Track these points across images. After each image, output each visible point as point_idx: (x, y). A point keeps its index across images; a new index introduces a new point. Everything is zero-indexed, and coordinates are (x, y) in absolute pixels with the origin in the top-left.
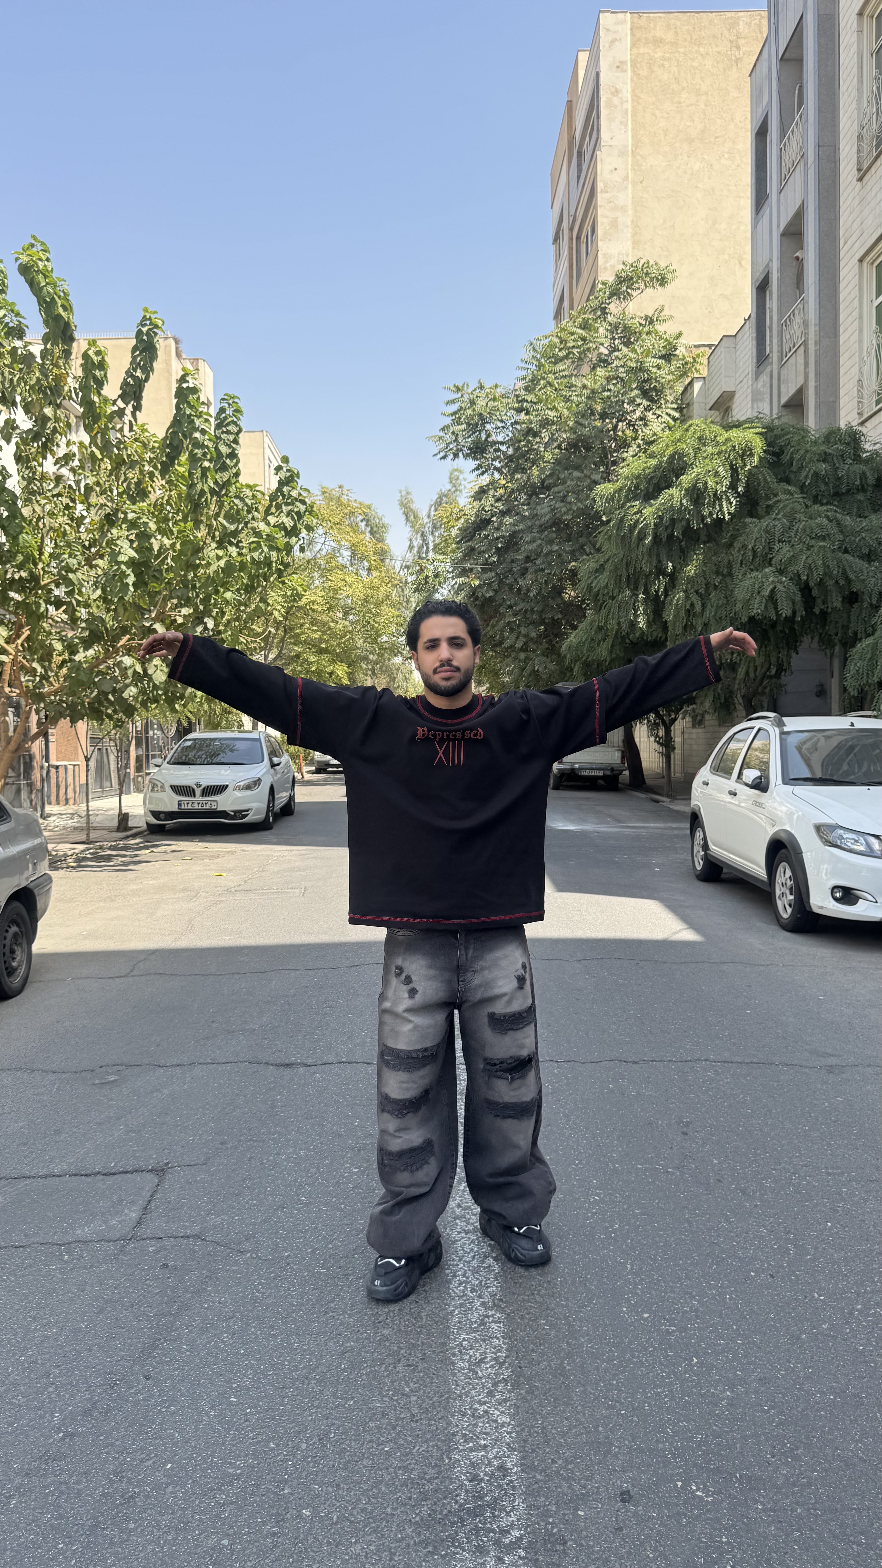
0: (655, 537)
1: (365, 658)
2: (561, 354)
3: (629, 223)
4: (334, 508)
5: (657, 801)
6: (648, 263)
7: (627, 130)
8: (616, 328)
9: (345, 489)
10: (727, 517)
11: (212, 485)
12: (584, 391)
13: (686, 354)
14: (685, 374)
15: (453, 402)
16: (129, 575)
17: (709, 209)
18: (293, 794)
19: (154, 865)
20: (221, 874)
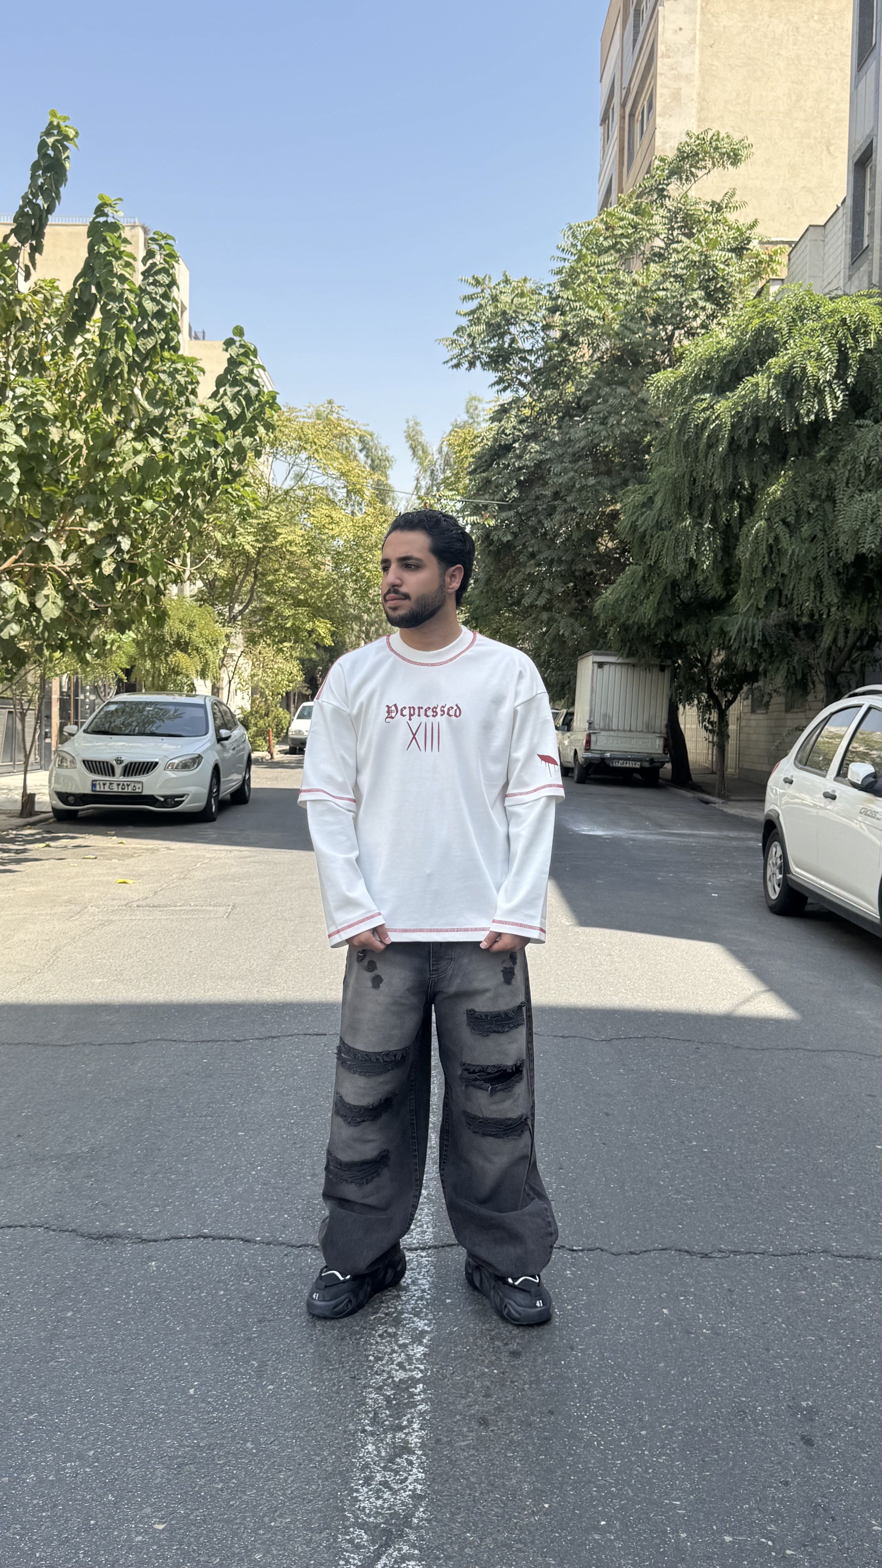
0: (732, 440)
1: (358, 618)
2: (606, 244)
3: (695, 96)
4: (321, 427)
5: (707, 803)
6: (718, 135)
8: (676, 213)
9: (335, 405)
10: (831, 417)
11: (130, 353)
12: (634, 288)
13: (761, 251)
14: (758, 275)
15: (470, 298)
16: (13, 470)
17: (793, 82)
18: (247, 777)
19: (42, 865)
20: (127, 881)
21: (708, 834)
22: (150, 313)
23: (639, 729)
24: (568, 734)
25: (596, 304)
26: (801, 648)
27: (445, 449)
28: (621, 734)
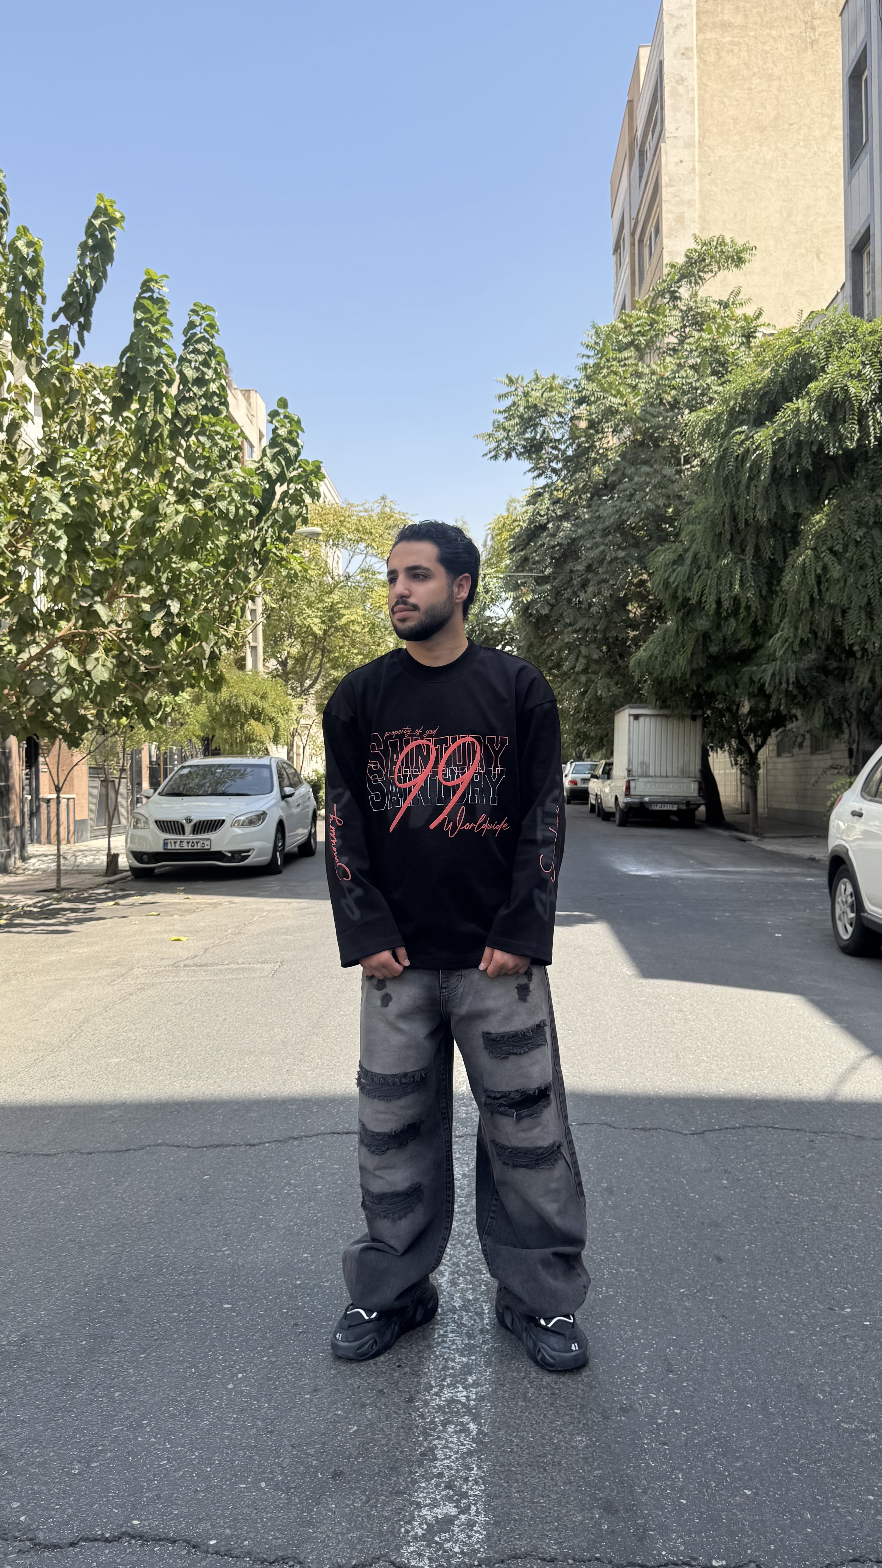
0: (774, 469)
2: (625, 341)
3: (697, 218)
4: (376, 519)
5: (743, 840)
6: (723, 239)
7: (694, 119)
8: (687, 312)
10: (873, 443)
11: (170, 417)
12: (654, 377)
15: (505, 396)
16: (60, 537)
17: (784, 201)
18: (313, 831)
19: (104, 924)
20: (180, 938)
21: (752, 871)
22: (190, 380)
23: (675, 774)
24: (609, 782)
25: (619, 392)
26: (835, 690)
27: (489, 543)
28: (657, 780)
